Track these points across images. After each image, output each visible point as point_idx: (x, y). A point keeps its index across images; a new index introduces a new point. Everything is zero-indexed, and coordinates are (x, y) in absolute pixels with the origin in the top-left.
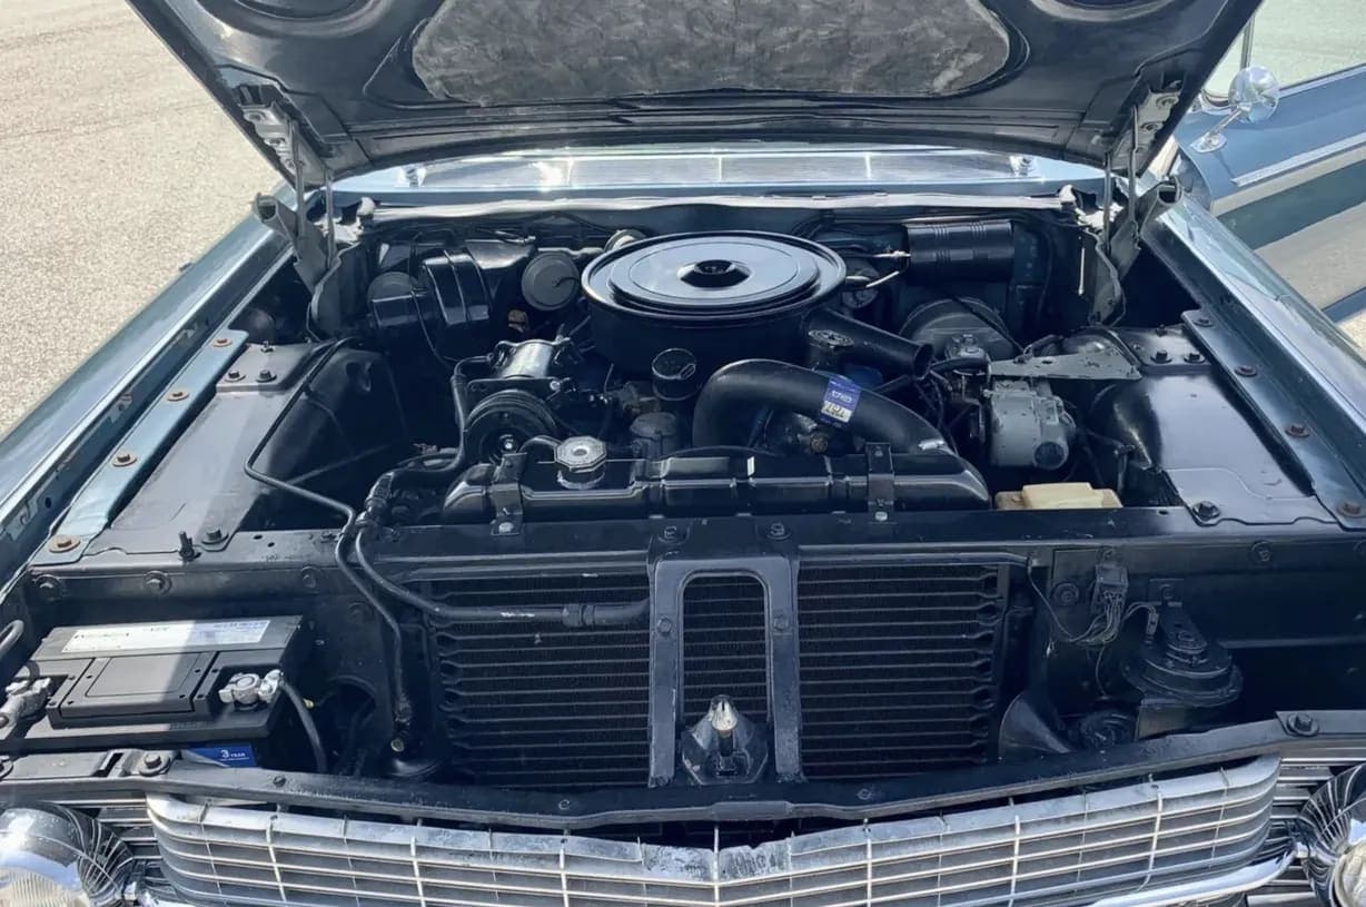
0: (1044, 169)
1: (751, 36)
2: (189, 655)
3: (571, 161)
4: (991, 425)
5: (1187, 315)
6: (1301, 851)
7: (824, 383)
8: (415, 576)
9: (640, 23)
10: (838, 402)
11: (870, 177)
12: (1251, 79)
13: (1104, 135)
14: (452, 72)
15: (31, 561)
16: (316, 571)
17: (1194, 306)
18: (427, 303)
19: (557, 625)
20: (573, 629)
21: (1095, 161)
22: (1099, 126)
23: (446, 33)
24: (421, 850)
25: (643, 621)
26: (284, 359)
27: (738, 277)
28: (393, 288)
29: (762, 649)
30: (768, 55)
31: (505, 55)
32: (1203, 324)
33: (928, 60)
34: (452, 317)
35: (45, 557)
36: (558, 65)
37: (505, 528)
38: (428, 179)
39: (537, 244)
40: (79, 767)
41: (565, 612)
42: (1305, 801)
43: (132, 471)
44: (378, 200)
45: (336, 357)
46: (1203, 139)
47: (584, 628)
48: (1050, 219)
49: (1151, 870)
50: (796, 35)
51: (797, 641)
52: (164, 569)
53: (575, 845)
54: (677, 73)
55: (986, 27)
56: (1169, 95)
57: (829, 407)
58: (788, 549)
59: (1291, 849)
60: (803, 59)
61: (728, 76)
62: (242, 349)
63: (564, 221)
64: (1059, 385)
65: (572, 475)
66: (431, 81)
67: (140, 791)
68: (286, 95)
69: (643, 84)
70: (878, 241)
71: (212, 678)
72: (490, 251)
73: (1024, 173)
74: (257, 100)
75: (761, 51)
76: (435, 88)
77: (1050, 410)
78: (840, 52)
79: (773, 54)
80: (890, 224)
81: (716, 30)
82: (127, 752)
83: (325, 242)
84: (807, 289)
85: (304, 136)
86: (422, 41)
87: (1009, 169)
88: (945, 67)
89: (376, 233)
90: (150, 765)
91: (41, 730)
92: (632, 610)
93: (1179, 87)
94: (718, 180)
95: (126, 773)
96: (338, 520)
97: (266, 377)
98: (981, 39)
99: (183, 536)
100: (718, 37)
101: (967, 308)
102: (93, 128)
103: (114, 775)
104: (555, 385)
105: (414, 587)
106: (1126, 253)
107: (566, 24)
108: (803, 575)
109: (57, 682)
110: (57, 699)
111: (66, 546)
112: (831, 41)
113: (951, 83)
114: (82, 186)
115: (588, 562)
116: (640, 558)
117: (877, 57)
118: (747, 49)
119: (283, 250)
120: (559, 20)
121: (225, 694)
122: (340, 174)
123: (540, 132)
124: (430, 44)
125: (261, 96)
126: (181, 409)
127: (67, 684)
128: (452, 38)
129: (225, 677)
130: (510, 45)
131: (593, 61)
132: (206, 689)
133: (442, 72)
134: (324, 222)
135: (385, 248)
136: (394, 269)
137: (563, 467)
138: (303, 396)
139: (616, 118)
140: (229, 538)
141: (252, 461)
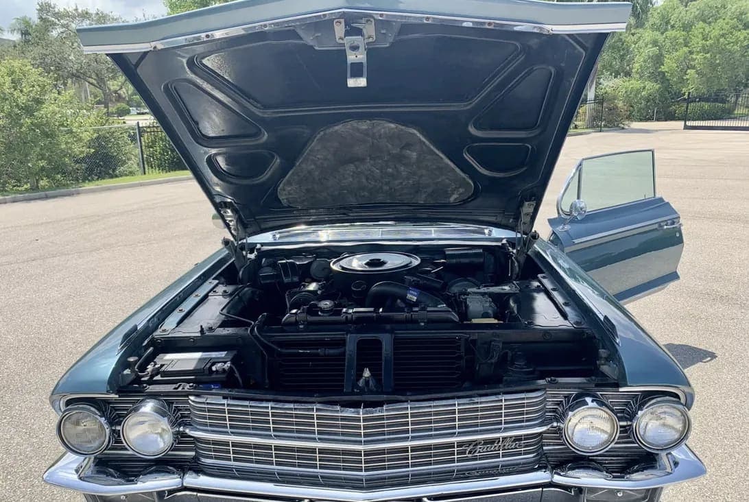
0: (497, 233)
1: (387, 184)
2: (201, 360)
3: (329, 231)
4: (467, 307)
5: (539, 276)
6: (555, 424)
7: (408, 289)
8: (273, 339)
9: (351, 179)
10: (412, 294)
11: (433, 236)
12: (578, 205)
13: (514, 219)
14: (290, 196)
15: (154, 334)
16: (242, 337)
17: (543, 273)
18: (278, 276)
19: (318, 355)
20: (323, 356)
21: (512, 229)
22: (511, 215)
23: (289, 183)
24: (272, 408)
25: (344, 354)
26: (230, 289)
27: (384, 263)
28: (267, 272)
29: (381, 360)
30: (393, 190)
31: (308, 190)
32: (544, 277)
33: (447, 191)
34: (286, 280)
35: (158, 334)
36: (325, 194)
37: (301, 326)
38: (280, 238)
39: (316, 258)
40: (169, 388)
41: (319, 350)
42: (557, 408)
43: (183, 314)
44: (263, 244)
45: (246, 289)
46: (561, 227)
47: (325, 356)
48: (497, 249)
49: (503, 426)
50: (401, 183)
51: (393, 357)
52: (194, 337)
53: (319, 406)
54: (364, 196)
55: (464, 179)
56: (532, 203)
57: (409, 296)
58: (391, 331)
59: (552, 423)
60: (405, 191)
61: (380, 198)
62: (217, 285)
63: (326, 250)
64: (491, 295)
65: (323, 311)
66: (283, 199)
67: (187, 395)
68: (236, 205)
69: (352, 201)
70: (436, 257)
71: (209, 364)
72: (299, 259)
73: (490, 235)
74: (226, 207)
75: (391, 189)
76: (284, 202)
77: (486, 302)
78: (417, 189)
79: (395, 190)
80: (439, 250)
81: (376, 181)
82: (183, 384)
83: (245, 257)
84: (406, 266)
85: (240, 220)
86: (281, 185)
87: (484, 233)
88: (453, 194)
89: (262, 254)
90: (190, 386)
91: (158, 378)
92: (340, 350)
93: (535, 200)
94: (379, 237)
95: (183, 389)
96: (249, 324)
97: (225, 292)
98: (463, 184)
99: (201, 326)
100: (377, 184)
101: (468, 281)
102: (145, 244)
103: (180, 389)
104: (319, 292)
105: (272, 342)
106: (522, 259)
107: (327, 179)
108: (395, 339)
109: (162, 366)
110: (163, 369)
111: (164, 331)
112: (414, 185)
113: (455, 199)
114: (142, 263)
115: (327, 336)
116: (343, 335)
117: (430, 190)
118: (386, 188)
119: (231, 258)
120: (325, 178)
121: (214, 368)
122: (251, 235)
123: (318, 220)
124: (283, 187)
125: (226, 205)
126: (197, 299)
127: (166, 366)
128: (291, 185)
129: (214, 364)
130: (310, 187)
131: (336, 193)
132: (208, 366)
133: (287, 197)
134: (244, 253)
135: (264, 260)
136: (267, 266)
137: (320, 308)
138: (237, 297)
139: (344, 214)
140: (215, 329)
141: (222, 310)
